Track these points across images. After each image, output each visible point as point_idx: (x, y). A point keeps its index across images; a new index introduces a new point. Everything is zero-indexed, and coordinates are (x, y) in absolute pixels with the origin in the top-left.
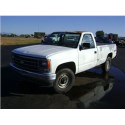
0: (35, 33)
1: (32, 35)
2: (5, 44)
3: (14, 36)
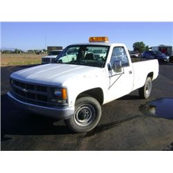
0: (48, 47)
1: (44, 50)
2: (11, 65)
3: (19, 52)
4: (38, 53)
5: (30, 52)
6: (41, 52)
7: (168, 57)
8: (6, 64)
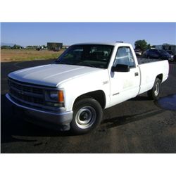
1: (44, 47)
2: (14, 60)
3: (18, 48)
4: (39, 49)
5: (30, 48)
6: (41, 48)
7: (172, 56)
8: (8, 59)
